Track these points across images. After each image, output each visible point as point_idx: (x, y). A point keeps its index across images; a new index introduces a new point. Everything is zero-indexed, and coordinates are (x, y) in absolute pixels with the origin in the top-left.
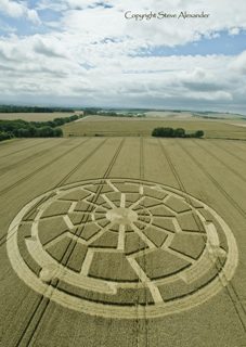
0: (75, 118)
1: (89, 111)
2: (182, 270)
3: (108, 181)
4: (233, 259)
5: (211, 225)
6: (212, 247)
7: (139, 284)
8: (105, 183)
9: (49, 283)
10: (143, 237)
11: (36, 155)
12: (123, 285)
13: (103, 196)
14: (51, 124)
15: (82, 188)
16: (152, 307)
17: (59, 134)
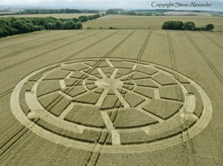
2: (147, 125)
3: (107, 60)
4: (203, 123)
5: (192, 97)
7: (105, 130)
8: (104, 61)
9: (32, 120)
10: (122, 99)
12: (89, 129)
13: (99, 69)
14: (75, 20)
15: (83, 63)
16: (109, 146)
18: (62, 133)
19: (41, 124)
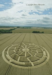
0: (15, 29)
1: (18, 27)
2: (38, 60)
3: (23, 43)
6: (44, 56)
7: (29, 63)
8: (22, 43)
9: (11, 63)
10: (30, 54)
11: (7, 37)
12: (26, 63)
13: (22, 46)
14: (10, 30)
15: (17, 44)
16: (32, 67)
17: (11, 33)
18: (20, 65)
19: (14, 63)
